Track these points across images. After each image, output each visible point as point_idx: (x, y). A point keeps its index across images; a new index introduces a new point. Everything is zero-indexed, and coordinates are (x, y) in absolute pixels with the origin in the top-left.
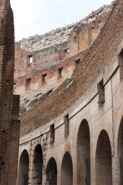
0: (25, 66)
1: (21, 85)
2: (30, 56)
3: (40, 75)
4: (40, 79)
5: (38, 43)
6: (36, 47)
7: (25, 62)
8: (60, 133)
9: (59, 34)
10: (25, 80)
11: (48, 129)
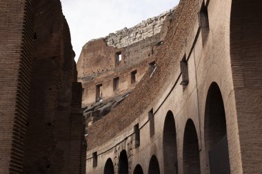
0: (114, 65)
1: (108, 85)
2: (118, 53)
3: (129, 73)
4: (130, 76)
5: (127, 37)
6: (125, 42)
7: (113, 60)
8: (145, 133)
9: (150, 25)
10: (112, 80)
11: (132, 131)
